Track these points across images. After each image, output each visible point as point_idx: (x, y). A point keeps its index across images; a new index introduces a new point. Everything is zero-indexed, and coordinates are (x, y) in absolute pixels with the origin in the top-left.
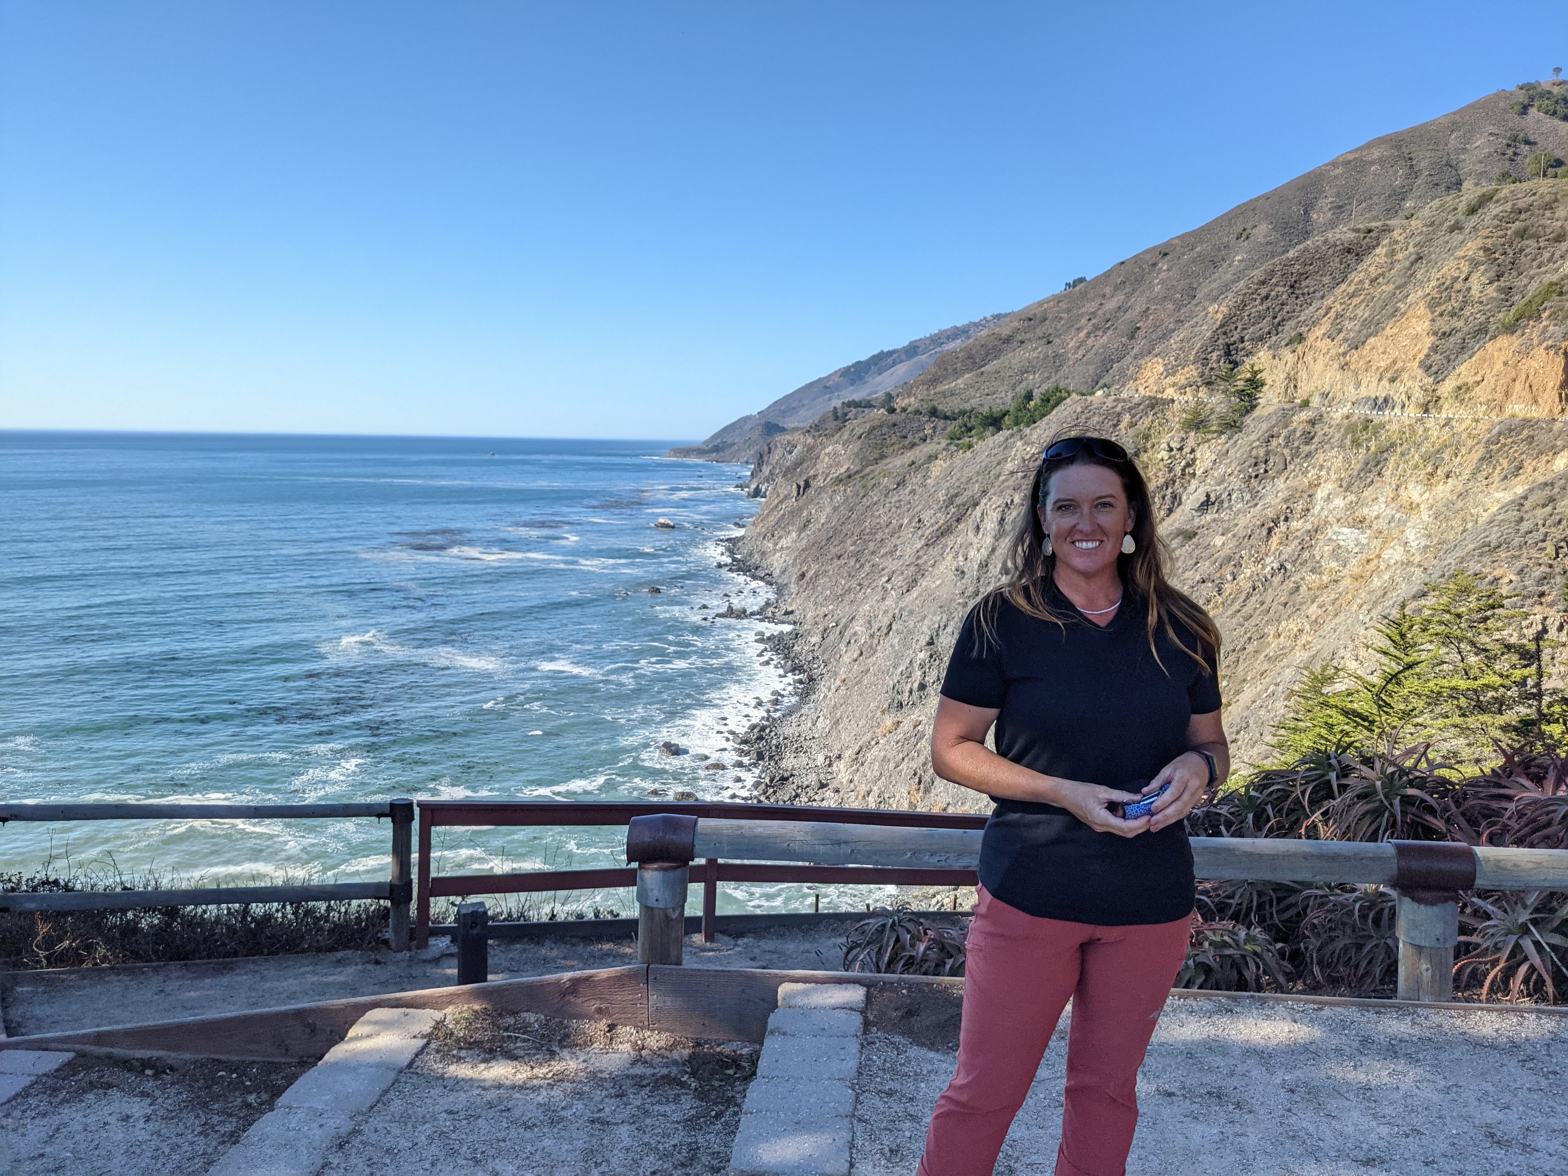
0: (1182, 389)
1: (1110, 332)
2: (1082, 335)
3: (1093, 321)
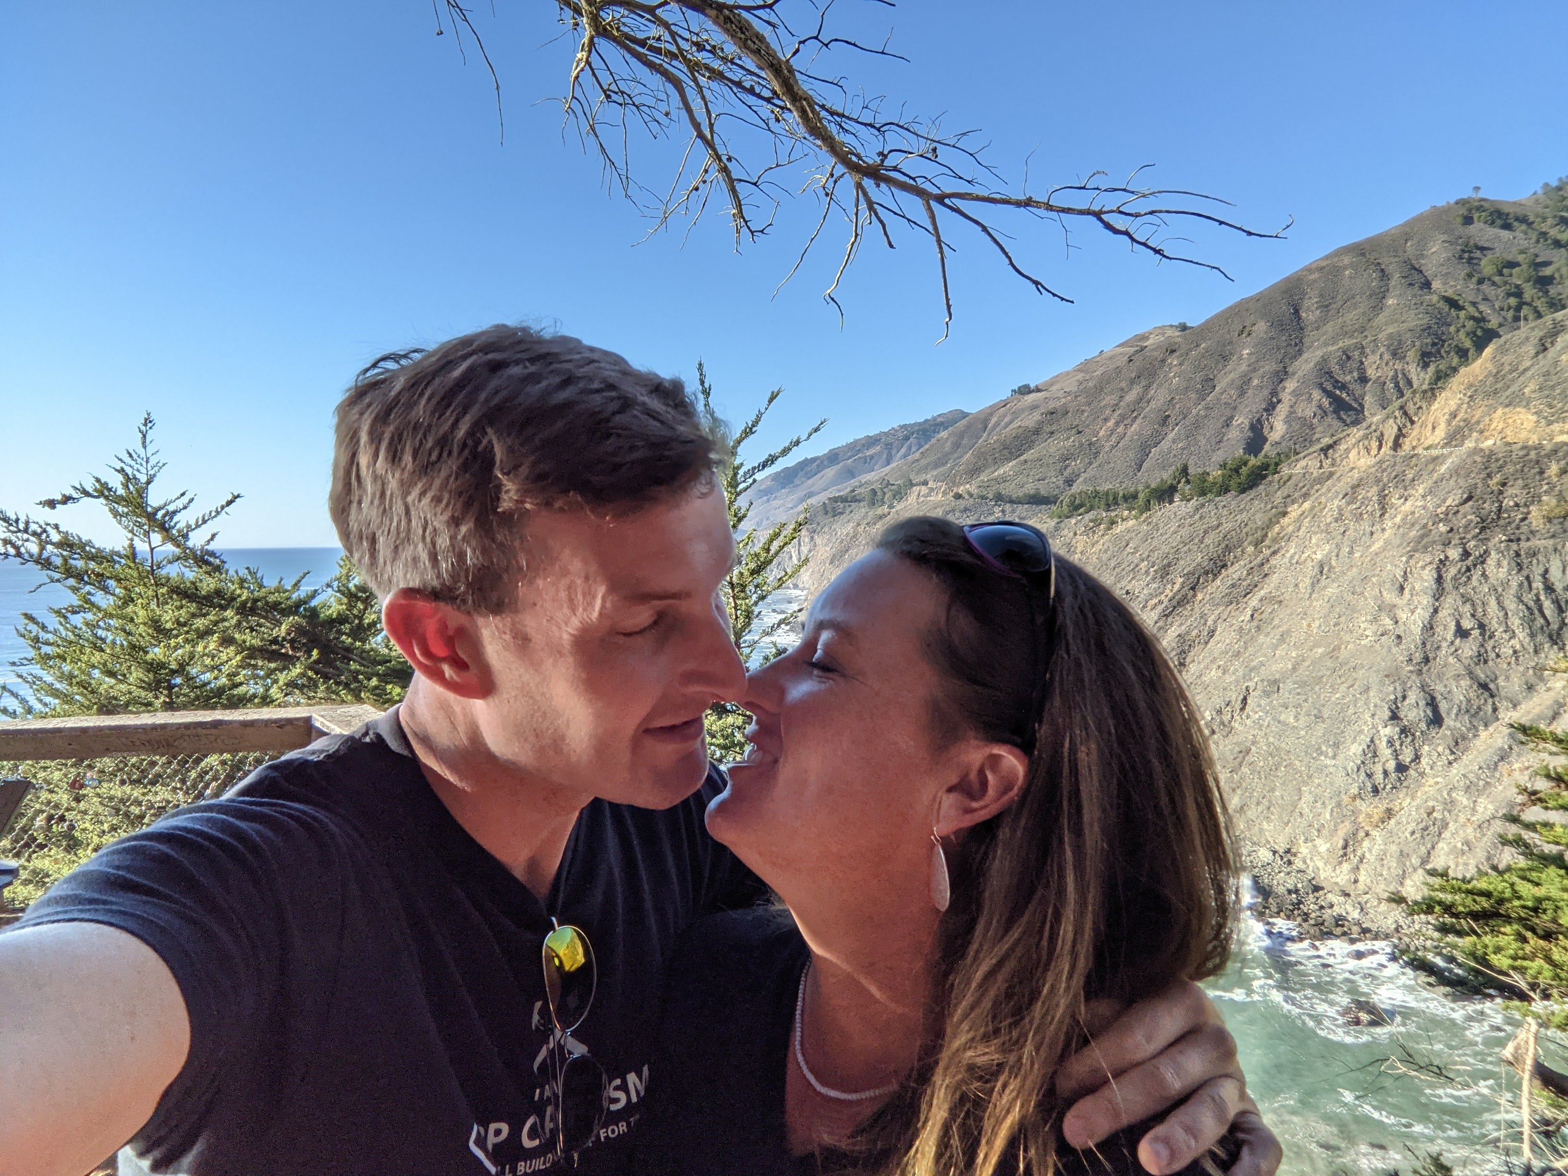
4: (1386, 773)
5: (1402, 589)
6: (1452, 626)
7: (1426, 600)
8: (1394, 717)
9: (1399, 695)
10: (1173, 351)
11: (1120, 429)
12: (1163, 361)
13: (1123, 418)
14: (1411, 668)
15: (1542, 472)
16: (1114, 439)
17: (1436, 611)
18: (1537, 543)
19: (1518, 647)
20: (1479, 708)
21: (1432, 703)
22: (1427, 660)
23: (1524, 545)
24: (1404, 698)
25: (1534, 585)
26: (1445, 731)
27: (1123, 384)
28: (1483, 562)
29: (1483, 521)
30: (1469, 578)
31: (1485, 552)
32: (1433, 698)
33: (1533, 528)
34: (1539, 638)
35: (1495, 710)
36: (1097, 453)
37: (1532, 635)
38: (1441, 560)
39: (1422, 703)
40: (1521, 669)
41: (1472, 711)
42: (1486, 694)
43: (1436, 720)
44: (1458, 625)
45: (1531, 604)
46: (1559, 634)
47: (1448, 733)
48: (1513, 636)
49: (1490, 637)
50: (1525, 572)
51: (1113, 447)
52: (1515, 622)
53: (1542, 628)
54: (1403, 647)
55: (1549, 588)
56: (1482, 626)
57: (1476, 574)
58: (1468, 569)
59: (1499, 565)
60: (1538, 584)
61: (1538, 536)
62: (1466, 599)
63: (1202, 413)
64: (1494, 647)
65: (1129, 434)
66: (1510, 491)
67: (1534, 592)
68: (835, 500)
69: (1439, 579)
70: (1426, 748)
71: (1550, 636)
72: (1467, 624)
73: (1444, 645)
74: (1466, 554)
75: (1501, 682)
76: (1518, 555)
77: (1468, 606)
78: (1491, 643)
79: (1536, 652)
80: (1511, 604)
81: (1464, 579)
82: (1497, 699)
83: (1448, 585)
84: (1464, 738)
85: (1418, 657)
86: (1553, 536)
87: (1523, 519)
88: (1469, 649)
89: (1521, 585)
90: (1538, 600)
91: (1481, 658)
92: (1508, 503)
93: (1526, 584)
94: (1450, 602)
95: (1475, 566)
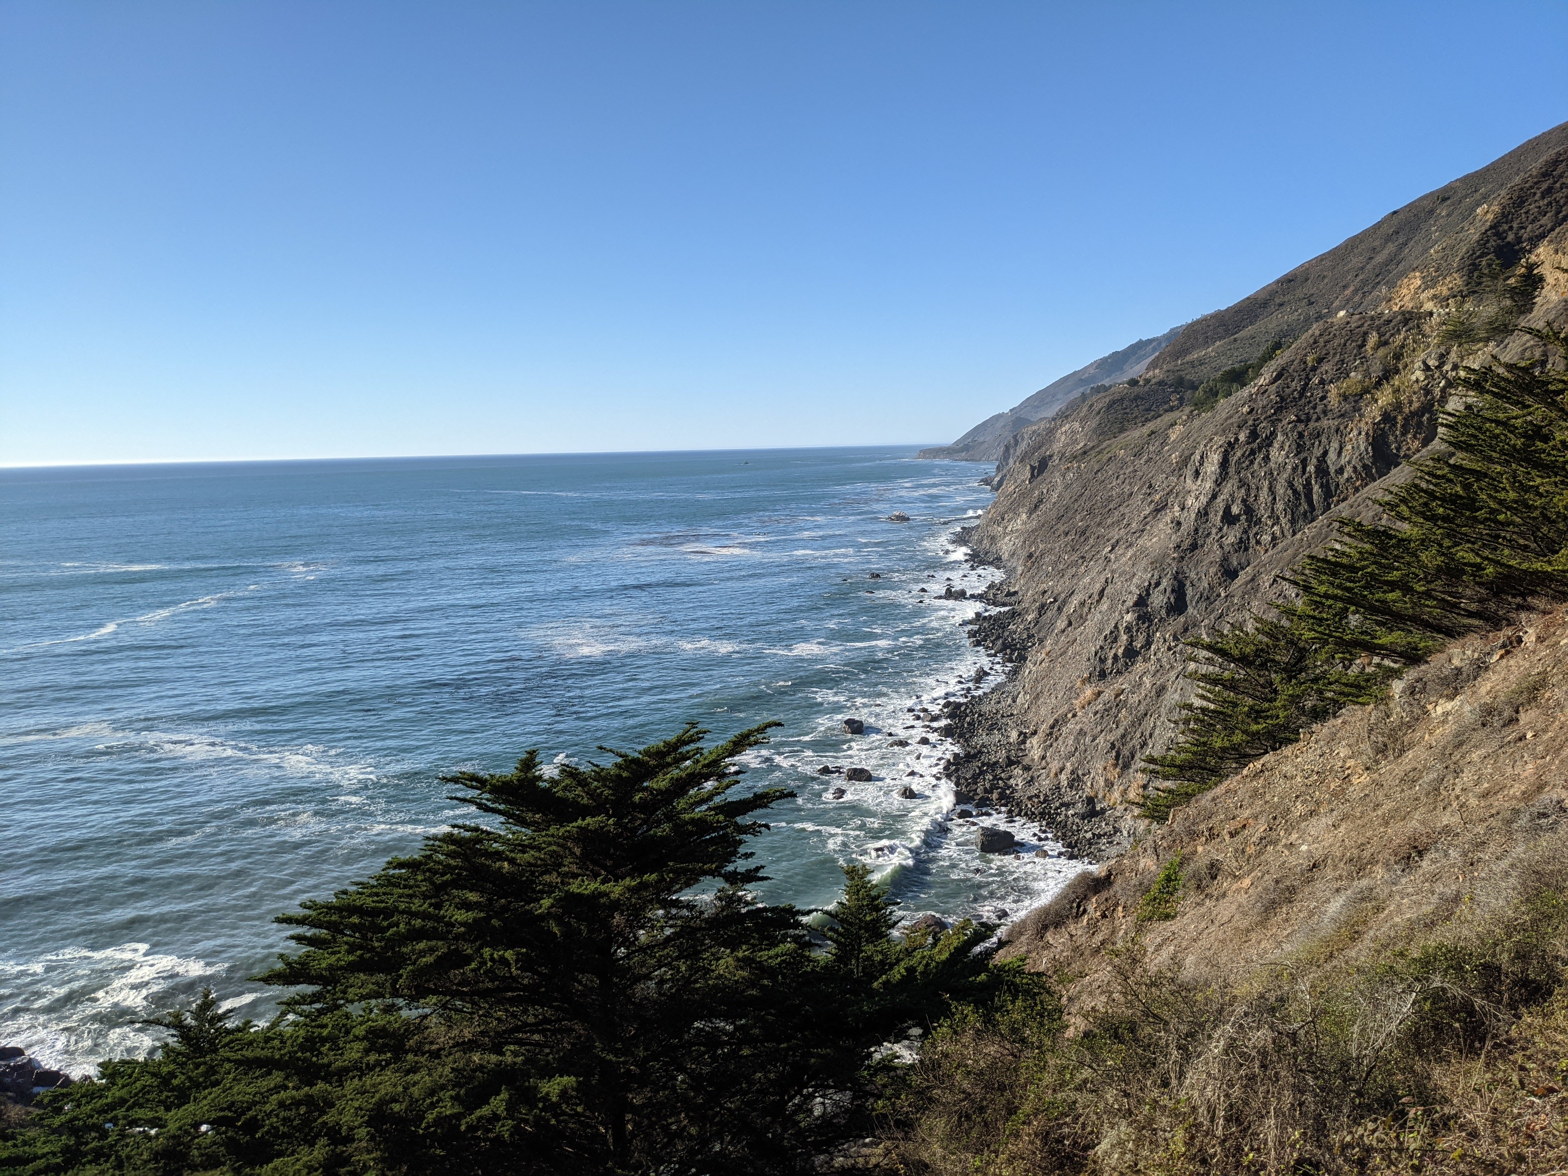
0: (1442, 301)
4: (1116, 658)
6: (1221, 513)
8: (1141, 603)
14: (1176, 555)
15: (1362, 346)
18: (1324, 423)
19: (1278, 533)
20: (1218, 596)
21: (1179, 590)
22: (1194, 547)
23: (1312, 425)
24: (1158, 584)
25: (1308, 469)
28: (1268, 445)
29: (1283, 401)
30: (1252, 463)
31: (1272, 433)
32: (1182, 585)
33: (1328, 408)
37: (1294, 520)
38: (1229, 443)
39: (1169, 590)
42: (1229, 582)
43: (1178, 606)
44: (1227, 510)
45: (1300, 488)
47: (1183, 620)
48: (1277, 521)
49: (1255, 524)
50: (1302, 456)
52: (1280, 506)
53: (1305, 512)
54: (1178, 534)
55: (1322, 472)
56: (1249, 510)
57: (1259, 457)
58: (1253, 452)
59: (1282, 448)
60: (1311, 468)
61: (1330, 415)
62: (1242, 483)
64: (1257, 534)
66: (1325, 367)
67: (1307, 475)
69: (1224, 464)
70: (1158, 634)
72: (1235, 510)
73: (1214, 531)
74: (1255, 436)
76: (1301, 435)
77: (1243, 490)
78: (1255, 529)
80: (1281, 489)
81: (1247, 463)
83: (1232, 470)
85: (1185, 545)
86: (1342, 416)
87: (1323, 398)
88: (1232, 536)
89: (1294, 469)
90: (1308, 483)
91: (1242, 545)
92: (1316, 380)
93: (1300, 467)
94: (1229, 487)
95: (1260, 448)
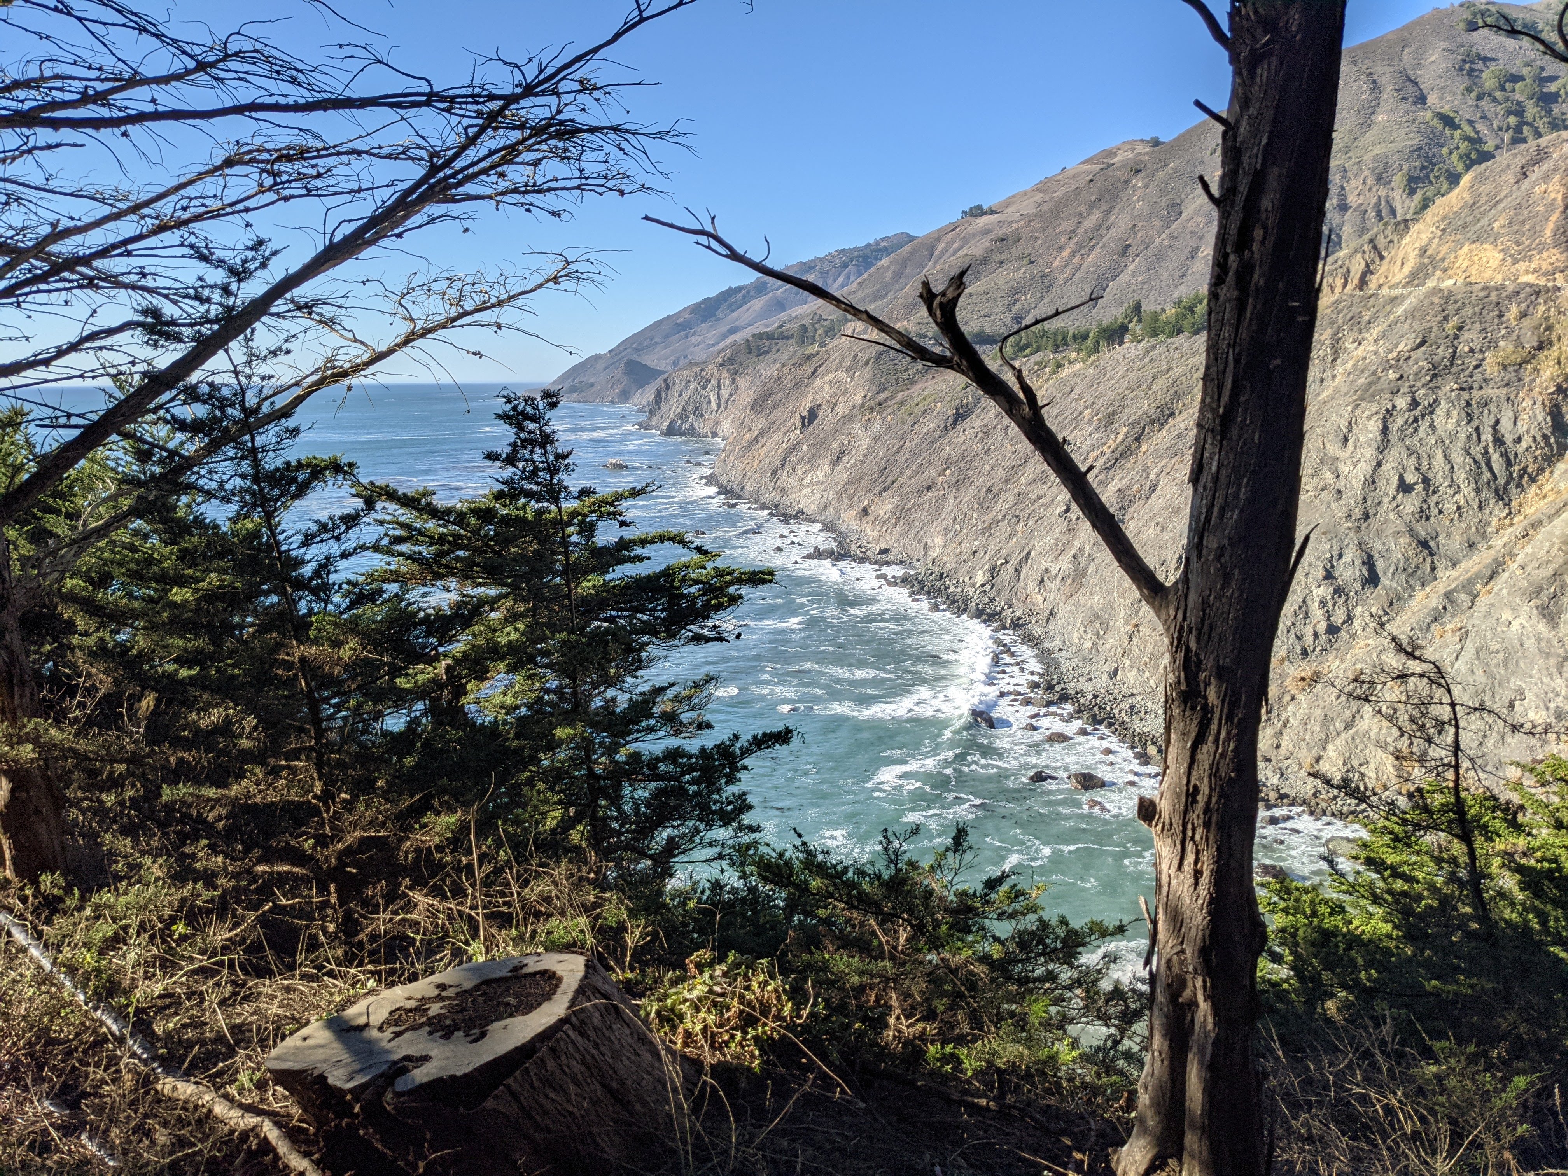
1: (1097, 250)
2: (1066, 253)
3: (1075, 240)
4: (1316, 635)
5: (1346, 440)
6: (1395, 481)
7: (1369, 453)
8: (1329, 576)
9: (1335, 554)
10: (1138, 171)
11: (1076, 260)
12: (1127, 182)
13: (1080, 246)
14: (1349, 525)
15: (1501, 315)
16: (1069, 271)
17: (1379, 464)
18: (1489, 391)
19: (1462, 503)
20: (1417, 567)
21: (1369, 562)
22: (1366, 516)
23: (1474, 392)
24: (1340, 556)
25: (1483, 437)
26: (1380, 591)
27: (1082, 208)
28: (1432, 413)
29: (1435, 368)
30: (1416, 430)
31: (1435, 401)
32: (1370, 557)
33: (1487, 376)
34: (1485, 493)
35: (1433, 569)
36: (1049, 288)
37: (1478, 491)
38: (1387, 410)
39: (1358, 562)
40: (1464, 526)
41: (1410, 570)
42: (1425, 552)
43: (1372, 579)
44: (1401, 479)
45: (1479, 457)
46: (1505, 489)
47: (1383, 593)
48: (1458, 490)
49: (1434, 493)
50: (1475, 424)
51: (1068, 280)
52: (1461, 476)
53: (1488, 482)
54: (1342, 502)
55: (1499, 441)
56: (1426, 481)
57: (1424, 425)
58: (1416, 420)
59: (1448, 416)
60: (1487, 436)
61: (1492, 384)
62: (1411, 452)
63: (1166, 243)
64: (1437, 503)
65: (1085, 265)
66: (1466, 335)
67: (1483, 444)
68: (759, 336)
69: (1385, 430)
70: (1359, 608)
71: (1497, 492)
72: (1410, 478)
73: (1386, 500)
74: (1415, 403)
75: (1442, 540)
76: (1468, 404)
77: (1413, 458)
78: (1435, 498)
79: (1480, 508)
80: (1458, 458)
81: (1411, 430)
82: (1436, 558)
83: (1394, 436)
84: (1399, 599)
85: (1358, 513)
86: (1507, 385)
87: (1477, 367)
88: (1411, 504)
89: (1469, 437)
90: (1487, 452)
91: (1423, 514)
92: (1463, 348)
93: (1475, 435)
94: (1395, 453)
95: (1423, 416)
